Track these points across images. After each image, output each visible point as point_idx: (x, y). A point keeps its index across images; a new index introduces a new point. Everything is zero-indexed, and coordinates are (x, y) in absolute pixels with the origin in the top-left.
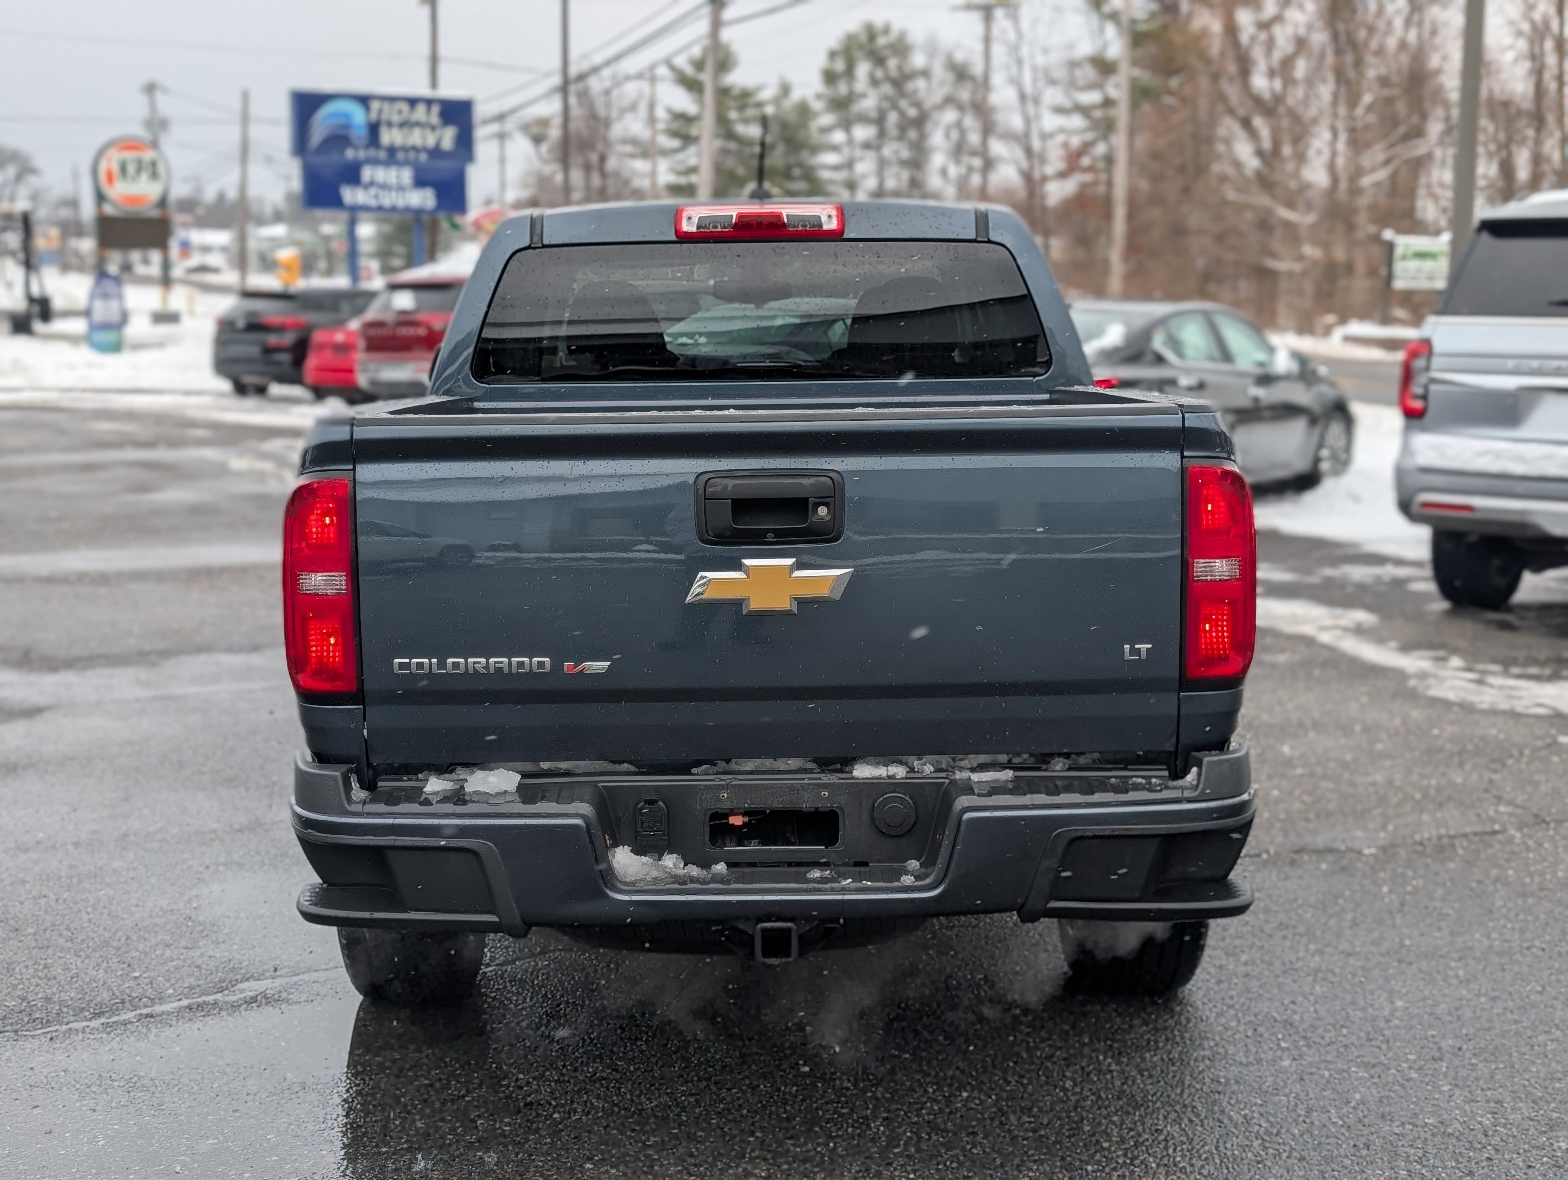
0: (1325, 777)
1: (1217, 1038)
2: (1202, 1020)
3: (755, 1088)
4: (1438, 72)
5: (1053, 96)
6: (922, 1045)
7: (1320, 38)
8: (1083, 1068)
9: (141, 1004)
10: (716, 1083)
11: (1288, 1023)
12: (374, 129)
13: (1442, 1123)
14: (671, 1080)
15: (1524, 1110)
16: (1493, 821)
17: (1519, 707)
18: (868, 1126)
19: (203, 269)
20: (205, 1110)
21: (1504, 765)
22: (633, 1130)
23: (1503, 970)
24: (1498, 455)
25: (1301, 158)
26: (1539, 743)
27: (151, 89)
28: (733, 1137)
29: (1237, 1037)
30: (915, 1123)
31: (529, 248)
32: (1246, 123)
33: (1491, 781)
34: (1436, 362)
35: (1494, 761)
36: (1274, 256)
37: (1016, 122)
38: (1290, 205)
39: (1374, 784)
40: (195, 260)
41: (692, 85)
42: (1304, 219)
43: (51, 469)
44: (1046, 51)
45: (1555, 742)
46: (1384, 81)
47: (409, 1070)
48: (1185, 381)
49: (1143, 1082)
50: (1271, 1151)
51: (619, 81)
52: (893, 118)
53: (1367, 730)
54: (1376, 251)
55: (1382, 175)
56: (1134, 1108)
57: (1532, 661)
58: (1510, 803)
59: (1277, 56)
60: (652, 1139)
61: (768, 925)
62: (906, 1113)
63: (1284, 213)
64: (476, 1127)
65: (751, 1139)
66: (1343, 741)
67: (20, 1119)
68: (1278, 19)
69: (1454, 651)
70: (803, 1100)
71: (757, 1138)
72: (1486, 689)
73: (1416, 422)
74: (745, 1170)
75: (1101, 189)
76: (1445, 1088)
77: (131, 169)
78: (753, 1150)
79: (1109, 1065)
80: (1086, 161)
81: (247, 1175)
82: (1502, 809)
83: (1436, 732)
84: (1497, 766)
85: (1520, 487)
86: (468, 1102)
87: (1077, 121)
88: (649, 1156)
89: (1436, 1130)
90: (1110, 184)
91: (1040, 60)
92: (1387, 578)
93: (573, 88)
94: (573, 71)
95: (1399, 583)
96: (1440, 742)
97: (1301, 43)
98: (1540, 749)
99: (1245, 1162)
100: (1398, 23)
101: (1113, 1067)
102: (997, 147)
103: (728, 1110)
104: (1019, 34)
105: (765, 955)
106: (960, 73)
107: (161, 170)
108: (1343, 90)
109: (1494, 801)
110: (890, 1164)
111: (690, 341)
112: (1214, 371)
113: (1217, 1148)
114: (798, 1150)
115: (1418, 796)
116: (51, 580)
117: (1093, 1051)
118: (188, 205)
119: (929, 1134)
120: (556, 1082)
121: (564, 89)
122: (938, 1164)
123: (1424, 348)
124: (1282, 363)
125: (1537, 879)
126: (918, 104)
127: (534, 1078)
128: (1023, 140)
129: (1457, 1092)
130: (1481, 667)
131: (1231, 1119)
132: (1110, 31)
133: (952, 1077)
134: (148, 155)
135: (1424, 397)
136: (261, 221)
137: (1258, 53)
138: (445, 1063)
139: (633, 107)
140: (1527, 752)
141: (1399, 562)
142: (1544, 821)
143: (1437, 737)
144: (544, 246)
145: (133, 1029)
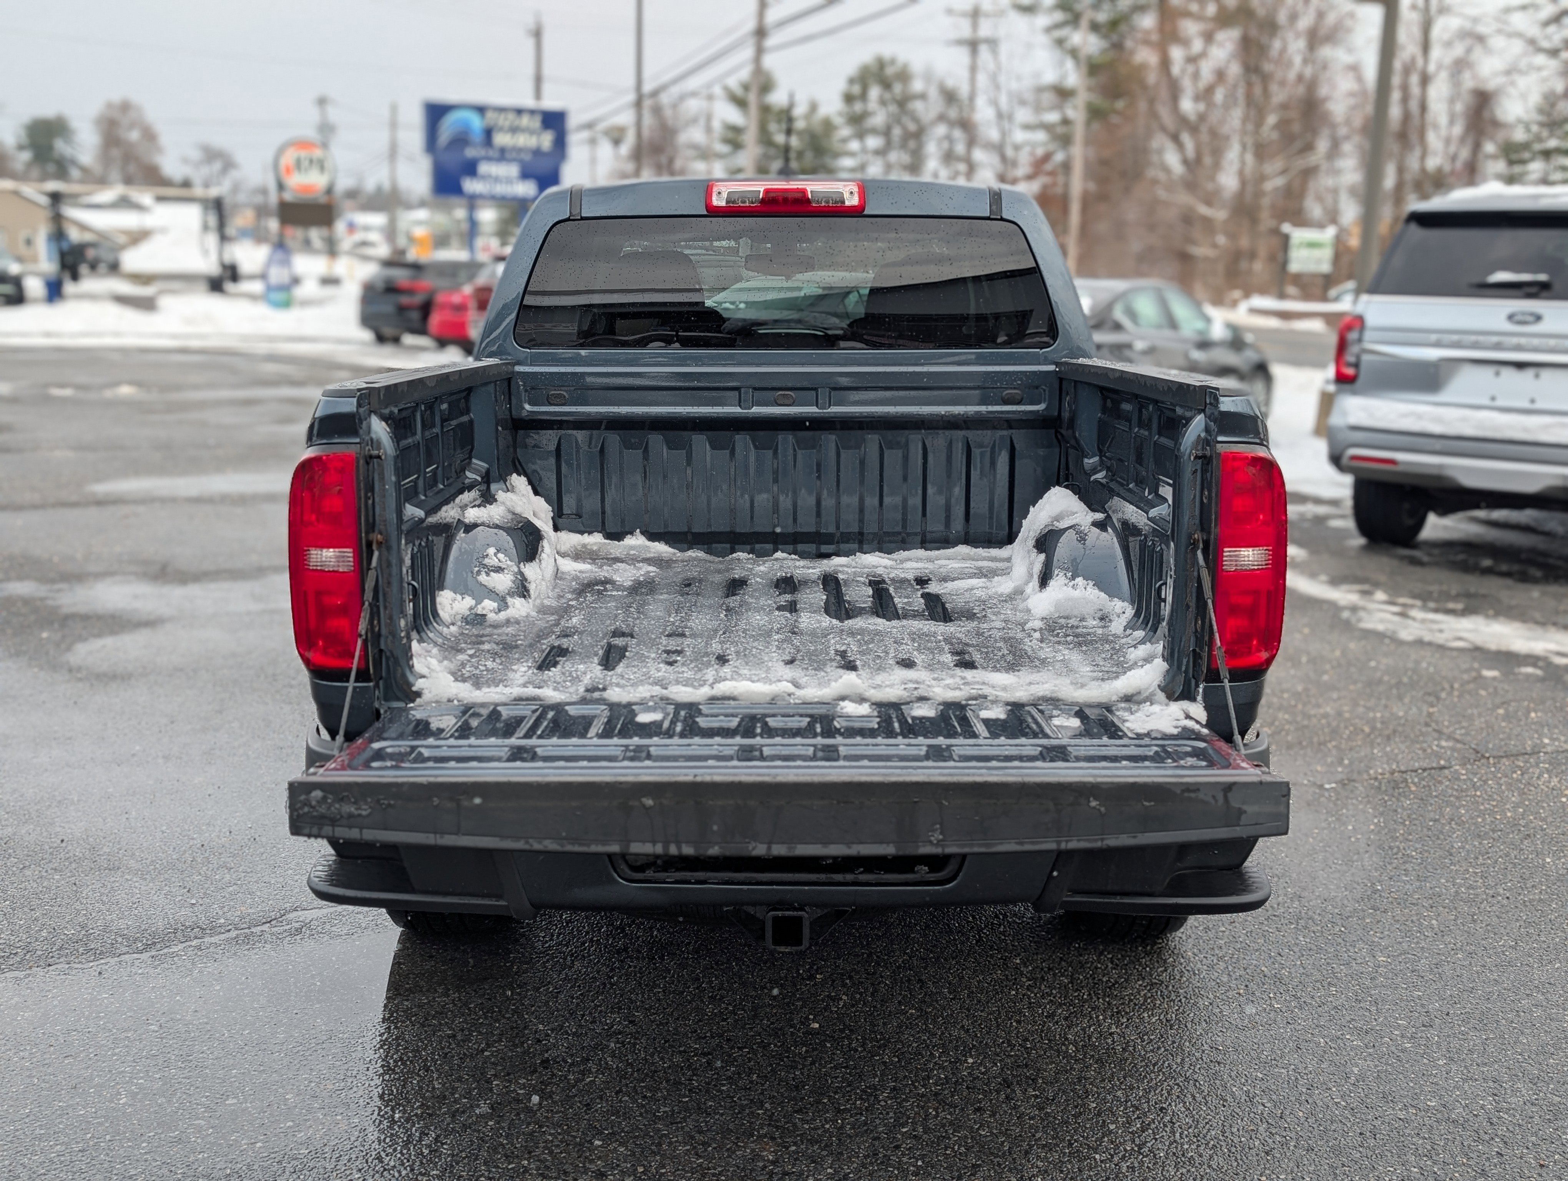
0: (1280, 708)
1: (1211, 996)
2: (1195, 974)
3: (765, 1047)
4: (1326, 99)
5: (1024, 115)
6: (927, 999)
7: (1235, 70)
8: (1083, 1029)
9: (192, 935)
10: (728, 1040)
11: (1278, 979)
12: (488, 133)
13: (1444, 1106)
14: (685, 1035)
15: (1524, 1091)
16: (1439, 756)
17: (1440, 639)
18: (876, 1097)
19: (364, 244)
20: (232, 1062)
21: (1438, 698)
22: (645, 1097)
23: (1474, 921)
24: (1420, 417)
25: (1217, 166)
26: (1466, 677)
27: (322, 102)
28: (743, 1108)
29: (1230, 994)
30: (923, 1096)
31: (568, 220)
32: (1175, 139)
33: (1430, 715)
34: (1368, 335)
35: (1429, 694)
36: (1193, 242)
37: (994, 135)
38: (1209, 203)
39: (1326, 716)
40: (358, 237)
41: (740, 103)
42: (1220, 215)
43: (219, 404)
44: (1019, 78)
45: (1480, 677)
46: (1284, 107)
47: (434, 1017)
48: (1139, 345)
49: (1144, 1047)
50: (1278, 1138)
51: (683, 97)
52: (897, 132)
53: (1312, 661)
54: (1275, 241)
55: (1279, 182)
56: (1138, 1081)
57: (1447, 596)
58: (1450, 738)
59: (1202, 84)
60: (663, 1109)
61: (780, 913)
62: (913, 1084)
63: (1203, 210)
64: (491, 1090)
65: (760, 1112)
66: (1292, 672)
67: (50, 1070)
68: (1203, 55)
69: (1377, 585)
70: (813, 1063)
71: (766, 1109)
72: (1410, 622)
73: (1347, 387)
74: (753, 1151)
75: (1059, 190)
76: (1441, 1062)
77: (305, 163)
78: (762, 1126)
79: (1110, 1028)
80: (1049, 167)
81: (259, 1145)
82: (1444, 743)
83: (1373, 664)
84: (1431, 699)
85: (1438, 445)
86: (487, 1057)
87: (1041, 136)
88: (659, 1130)
89: (1439, 1116)
90: (1067, 185)
91: (1014, 86)
92: (1309, 516)
93: (647, 103)
94: (647, 87)
95: (1320, 520)
96: (1378, 674)
97: (1220, 75)
98: (1468, 682)
99: (1253, 1152)
100: (1298, 60)
101: (1114, 1029)
102: (979, 155)
103: (739, 1074)
104: (999, 67)
105: (776, 942)
106: (950, 96)
107: (328, 165)
108: (1253, 113)
109: (1436, 735)
110: (897, 1147)
111: (732, 307)
112: (1164, 338)
113: (1224, 1132)
114: (806, 1126)
115: (1367, 729)
116: (198, 500)
117: (1093, 1009)
118: (352, 194)
119: (936, 1109)
120: (574, 1034)
121: (638, 104)
122: (946, 1148)
123: (1358, 322)
124: (1218, 332)
125: (1489, 819)
126: (916, 120)
127: (552, 1030)
128: (999, 148)
129: (1454, 1068)
130: (1402, 600)
131: (1233, 1094)
132: (1070, 64)
133: (958, 1039)
134: (318, 153)
135: (1356, 365)
136: (409, 206)
137: (1187, 83)
138: (469, 1009)
139: (694, 121)
140: (1456, 686)
141: (1318, 501)
142: (1483, 756)
143: (1375, 669)
144: (582, 219)
145: (180, 963)
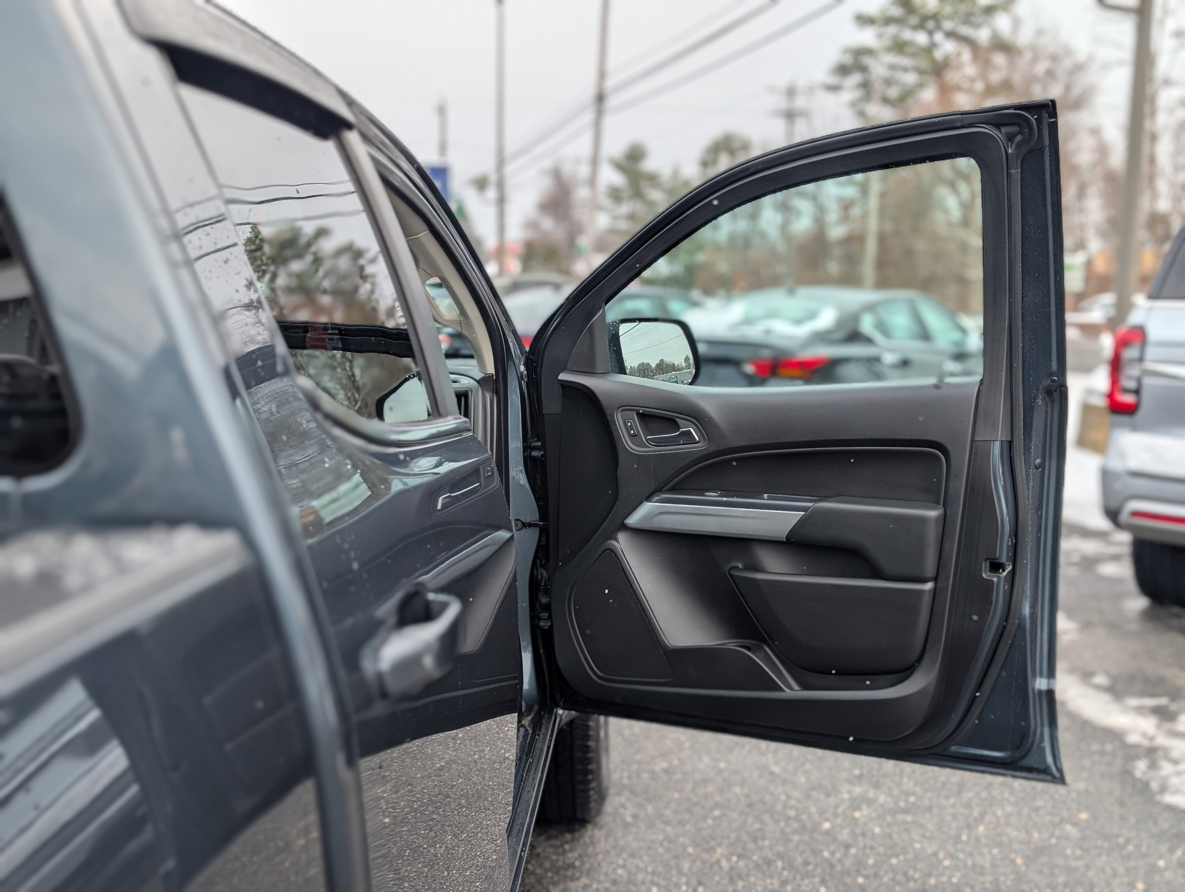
34: (1151, 352)
48: (889, 358)
73: (1124, 419)
112: (915, 349)
123: (1138, 336)
135: (1137, 392)
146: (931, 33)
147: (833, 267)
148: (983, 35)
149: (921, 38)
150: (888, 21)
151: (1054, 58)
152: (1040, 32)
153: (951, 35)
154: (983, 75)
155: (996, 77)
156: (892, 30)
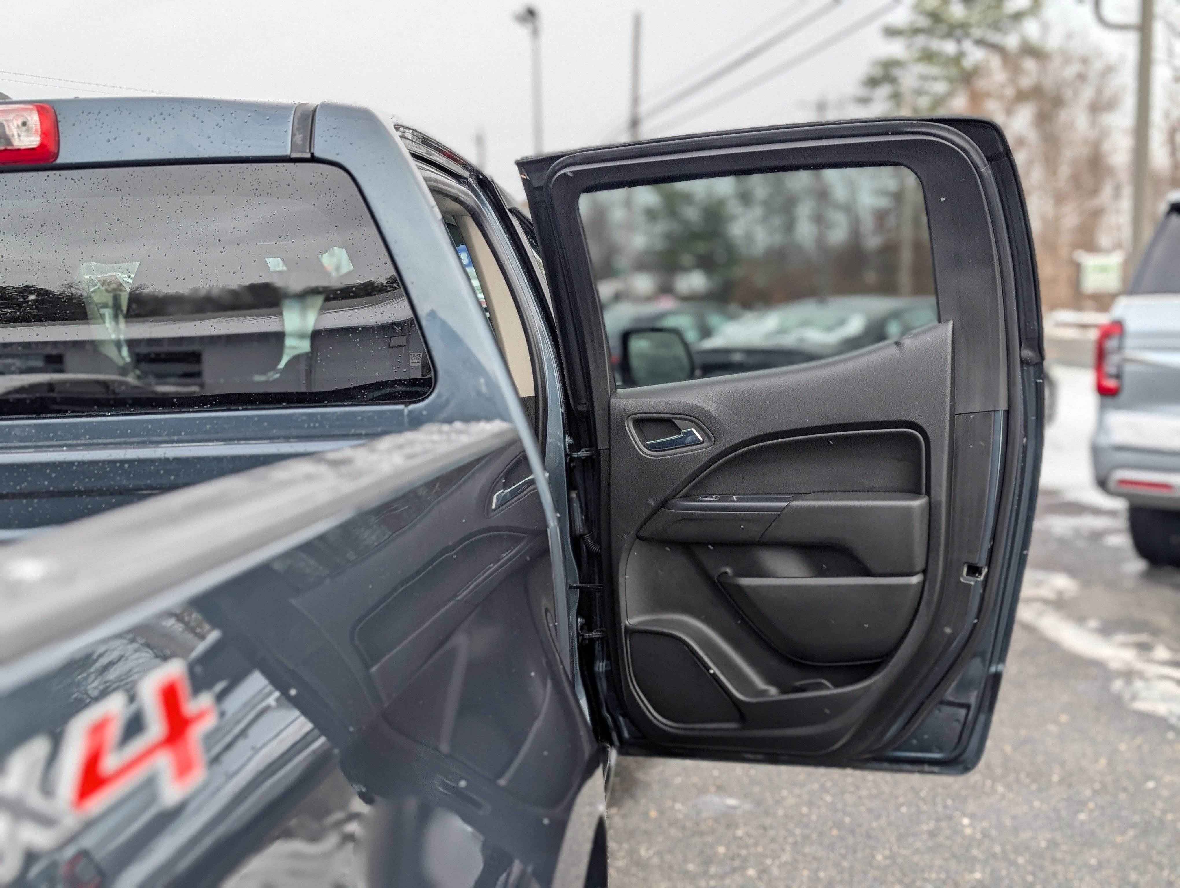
34: (1129, 342)
46: (1074, 162)
54: (1070, 269)
55: (1074, 220)
73: (1109, 401)
95: (1096, 537)
100: (1083, 127)
123: (1116, 330)
135: (1118, 376)
146: (959, 41)
147: (871, 277)
148: (1012, 41)
149: (949, 47)
150: (916, 31)
151: (1085, 61)
152: (1070, 36)
153: (980, 42)
154: (1013, 81)
155: (1026, 82)
156: (921, 41)
